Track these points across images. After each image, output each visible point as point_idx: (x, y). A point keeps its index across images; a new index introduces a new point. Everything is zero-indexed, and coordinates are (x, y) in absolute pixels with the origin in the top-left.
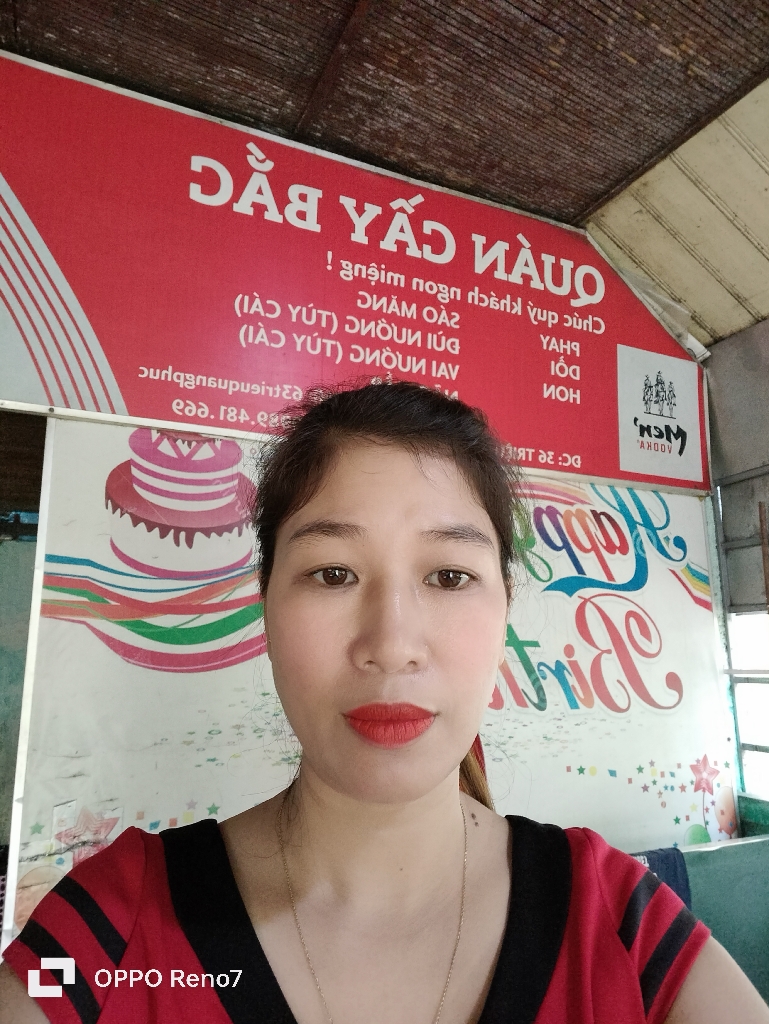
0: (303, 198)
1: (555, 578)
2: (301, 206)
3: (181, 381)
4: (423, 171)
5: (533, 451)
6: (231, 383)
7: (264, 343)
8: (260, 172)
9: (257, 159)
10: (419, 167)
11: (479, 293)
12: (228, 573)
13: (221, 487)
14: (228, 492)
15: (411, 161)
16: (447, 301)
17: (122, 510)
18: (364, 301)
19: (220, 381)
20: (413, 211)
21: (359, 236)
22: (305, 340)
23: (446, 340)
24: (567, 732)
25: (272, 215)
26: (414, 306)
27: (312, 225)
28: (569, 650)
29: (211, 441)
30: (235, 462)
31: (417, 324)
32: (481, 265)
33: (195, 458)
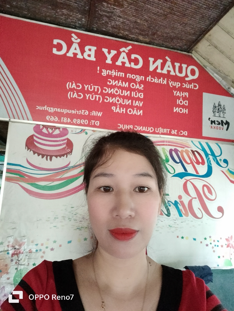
0: (90, 50)
1: (176, 173)
2: (89, 53)
3: (49, 110)
4: (132, 38)
5: (170, 130)
6: (65, 110)
7: (76, 97)
8: (76, 43)
9: (75, 39)
10: (130, 37)
11: (151, 77)
12: (63, 169)
13: (62, 143)
14: (63, 144)
15: (127, 35)
16: (139, 81)
17: (30, 149)
18: (110, 82)
19: (62, 109)
20: (128, 51)
21: (109, 61)
22: (90, 96)
23: (139, 94)
24: (178, 225)
25: (80, 56)
26: (127, 83)
27: (93, 58)
28: (180, 197)
29: (59, 128)
30: (66, 134)
31: (128, 89)
32: (152, 68)
33: (53, 134)
